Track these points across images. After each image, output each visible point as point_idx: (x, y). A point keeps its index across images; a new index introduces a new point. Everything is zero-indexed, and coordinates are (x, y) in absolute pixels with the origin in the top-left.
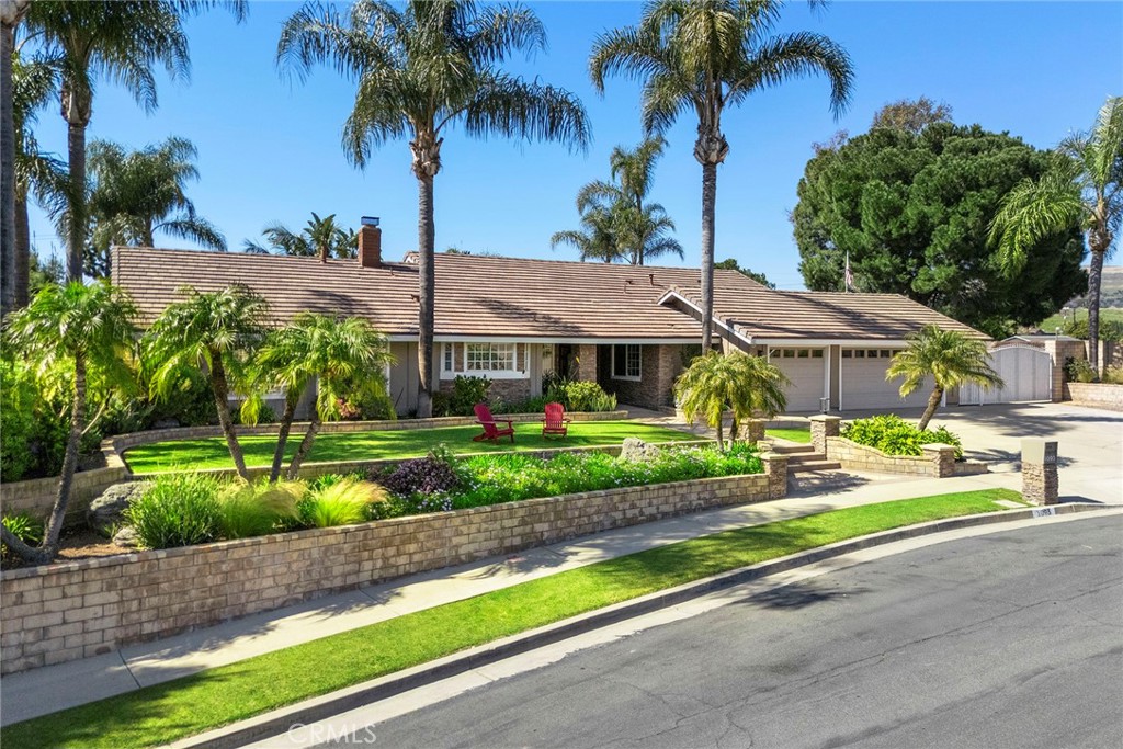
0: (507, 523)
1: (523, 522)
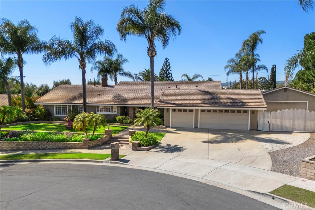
0: (13, 145)
1: (17, 145)
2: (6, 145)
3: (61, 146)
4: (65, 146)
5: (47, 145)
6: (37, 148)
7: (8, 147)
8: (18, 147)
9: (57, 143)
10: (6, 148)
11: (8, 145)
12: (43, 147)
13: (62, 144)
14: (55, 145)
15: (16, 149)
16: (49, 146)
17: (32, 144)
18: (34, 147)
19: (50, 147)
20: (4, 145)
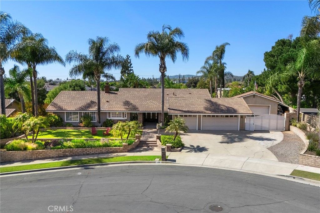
0: (60, 152)
1: (63, 152)
2: (53, 153)
3: (104, 151)
4: (107, 151)
5: (91, 151)
6: (82, 154)
7: (55, 154)
8: (64, 154)
9: (101, 149)
10: (53, 156)
11: (55, 153)
12: (87, 153)
13: (105, 149)
14: (98, 151)
15: (62, 155)
16: (93, 151)
17: (77, 151)
18: (79, 153)
19: (93, 153)
20: (51, 153)
